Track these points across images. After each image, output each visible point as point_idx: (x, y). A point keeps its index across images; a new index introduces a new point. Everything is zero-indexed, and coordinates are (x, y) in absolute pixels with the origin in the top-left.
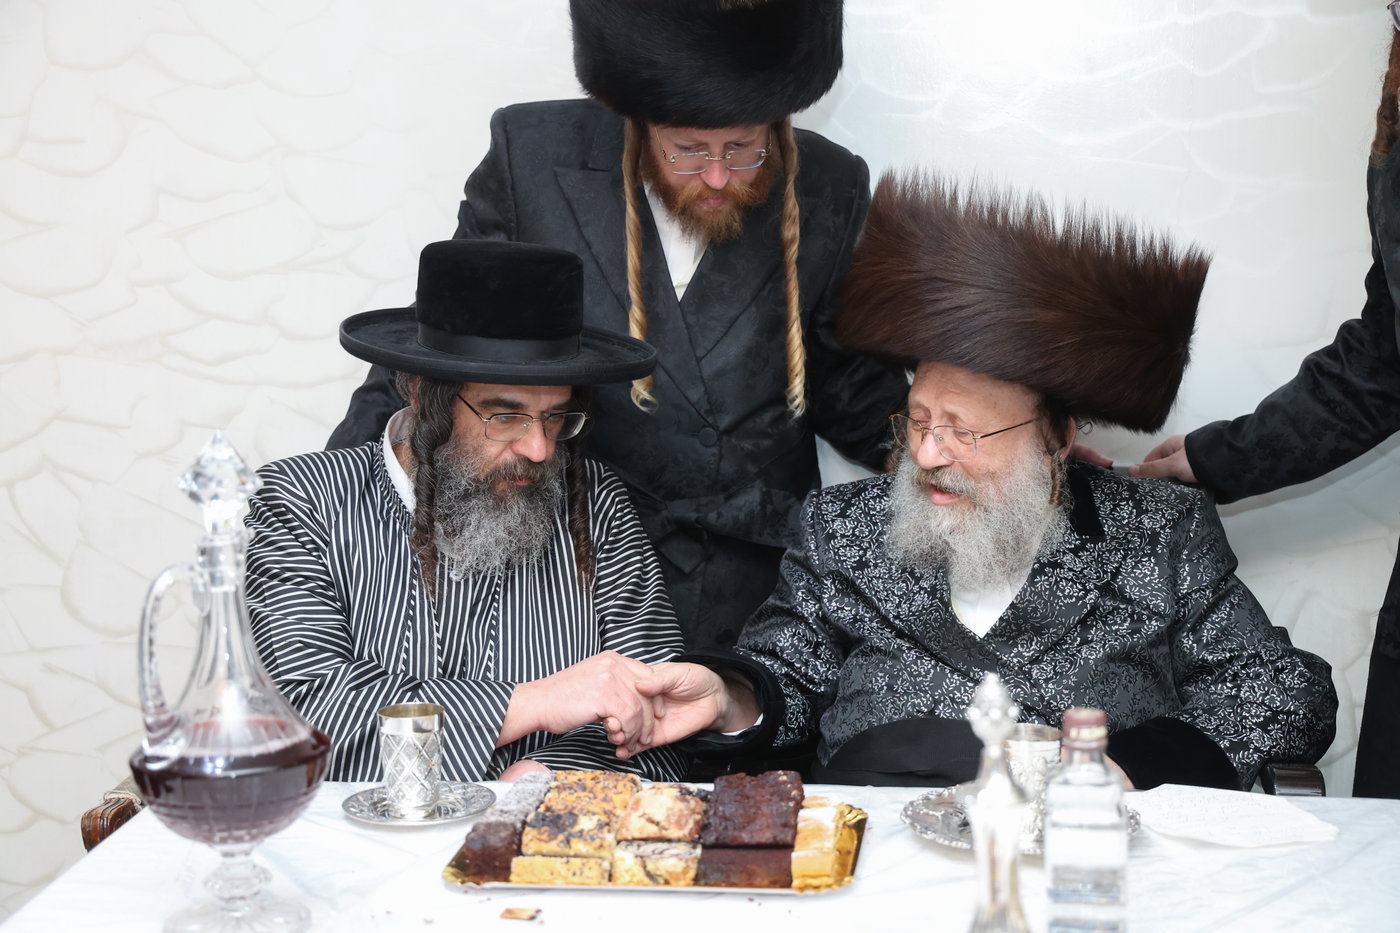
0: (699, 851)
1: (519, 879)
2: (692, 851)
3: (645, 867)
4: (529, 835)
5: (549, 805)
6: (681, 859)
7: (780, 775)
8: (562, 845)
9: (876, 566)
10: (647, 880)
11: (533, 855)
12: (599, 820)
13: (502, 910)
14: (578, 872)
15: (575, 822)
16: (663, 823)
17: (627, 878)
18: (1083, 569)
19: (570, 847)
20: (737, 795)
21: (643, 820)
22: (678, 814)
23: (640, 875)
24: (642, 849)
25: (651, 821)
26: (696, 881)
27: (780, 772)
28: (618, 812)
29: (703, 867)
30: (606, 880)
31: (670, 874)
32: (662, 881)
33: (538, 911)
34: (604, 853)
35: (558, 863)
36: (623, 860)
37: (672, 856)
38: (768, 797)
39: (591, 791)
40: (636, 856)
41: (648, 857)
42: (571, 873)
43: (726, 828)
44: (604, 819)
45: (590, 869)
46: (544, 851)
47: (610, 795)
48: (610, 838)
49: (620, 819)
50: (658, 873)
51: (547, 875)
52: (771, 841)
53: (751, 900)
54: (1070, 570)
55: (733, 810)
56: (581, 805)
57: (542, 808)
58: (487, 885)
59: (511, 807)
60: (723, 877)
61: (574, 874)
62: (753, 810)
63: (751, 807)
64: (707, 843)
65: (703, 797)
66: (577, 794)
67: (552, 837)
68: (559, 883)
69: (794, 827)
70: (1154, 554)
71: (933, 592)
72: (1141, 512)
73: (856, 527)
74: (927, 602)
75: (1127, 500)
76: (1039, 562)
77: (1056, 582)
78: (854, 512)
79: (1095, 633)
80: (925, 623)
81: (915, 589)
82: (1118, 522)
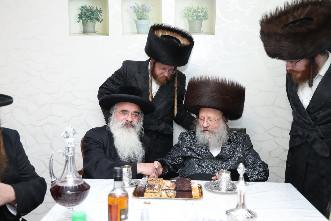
0: (176, 192)
1: (146, 196)
3: (167, 195)
4: (147, 189)
9: (193, 145)
10: (167, 197)
11: (148, 192)
13: (143, 202)
15: (154, 187)
16: (169, 187)
17: (164, 196)
19: (154, 191)
20: (180, 182)
21: (166, 186)
22: (172, 185)
23: (166, 196)
24: (166, 191)
25: (167, 186)
26: (176, 197)
28: (161, 185)
29: (177, 195)
30: (160, 197)
31: (172, 196)
32: (170, 197)
33: (150, 202)
34: (160, 192)
35: (153, 194)
36: (163, 193)
37: (172, 193)
38: (186, 182)
39: (155, 181)
40: (166, 193)
41: (168, 193)
43: (180, 188)
44: (159, 186)
45: (158, 195)
46: (150, 192)
47: (159, 182)
48: (161, 189)
50: (169, 195)
51: (151, 196)
52: (188, 190)
53: (186, 200)
54: (228, 148)
55: (180, 185)
56: (154, 183)
57: (148, 184)
58: (140, 197)
59: (142, 184)
60: (181, 196)
61: (155, 196)
62: (184, 185)
63: (183, 184)
64: (177, 190)
65: (175, 182)
66: (153, 182)
67: (151, 189)
68: (153, 197)
69: (191, 187)
70: (240, 146)
71: (206, 150)
72: (237, 138)
73: (189, 139)
74: (205, 152)
75: (235, 136)
76: (222, 147)
77: (226, 151)
78: (189, 136)
79: (232, 159)
80: (206, 156)
81: (202, 149)
82: (234, 140)
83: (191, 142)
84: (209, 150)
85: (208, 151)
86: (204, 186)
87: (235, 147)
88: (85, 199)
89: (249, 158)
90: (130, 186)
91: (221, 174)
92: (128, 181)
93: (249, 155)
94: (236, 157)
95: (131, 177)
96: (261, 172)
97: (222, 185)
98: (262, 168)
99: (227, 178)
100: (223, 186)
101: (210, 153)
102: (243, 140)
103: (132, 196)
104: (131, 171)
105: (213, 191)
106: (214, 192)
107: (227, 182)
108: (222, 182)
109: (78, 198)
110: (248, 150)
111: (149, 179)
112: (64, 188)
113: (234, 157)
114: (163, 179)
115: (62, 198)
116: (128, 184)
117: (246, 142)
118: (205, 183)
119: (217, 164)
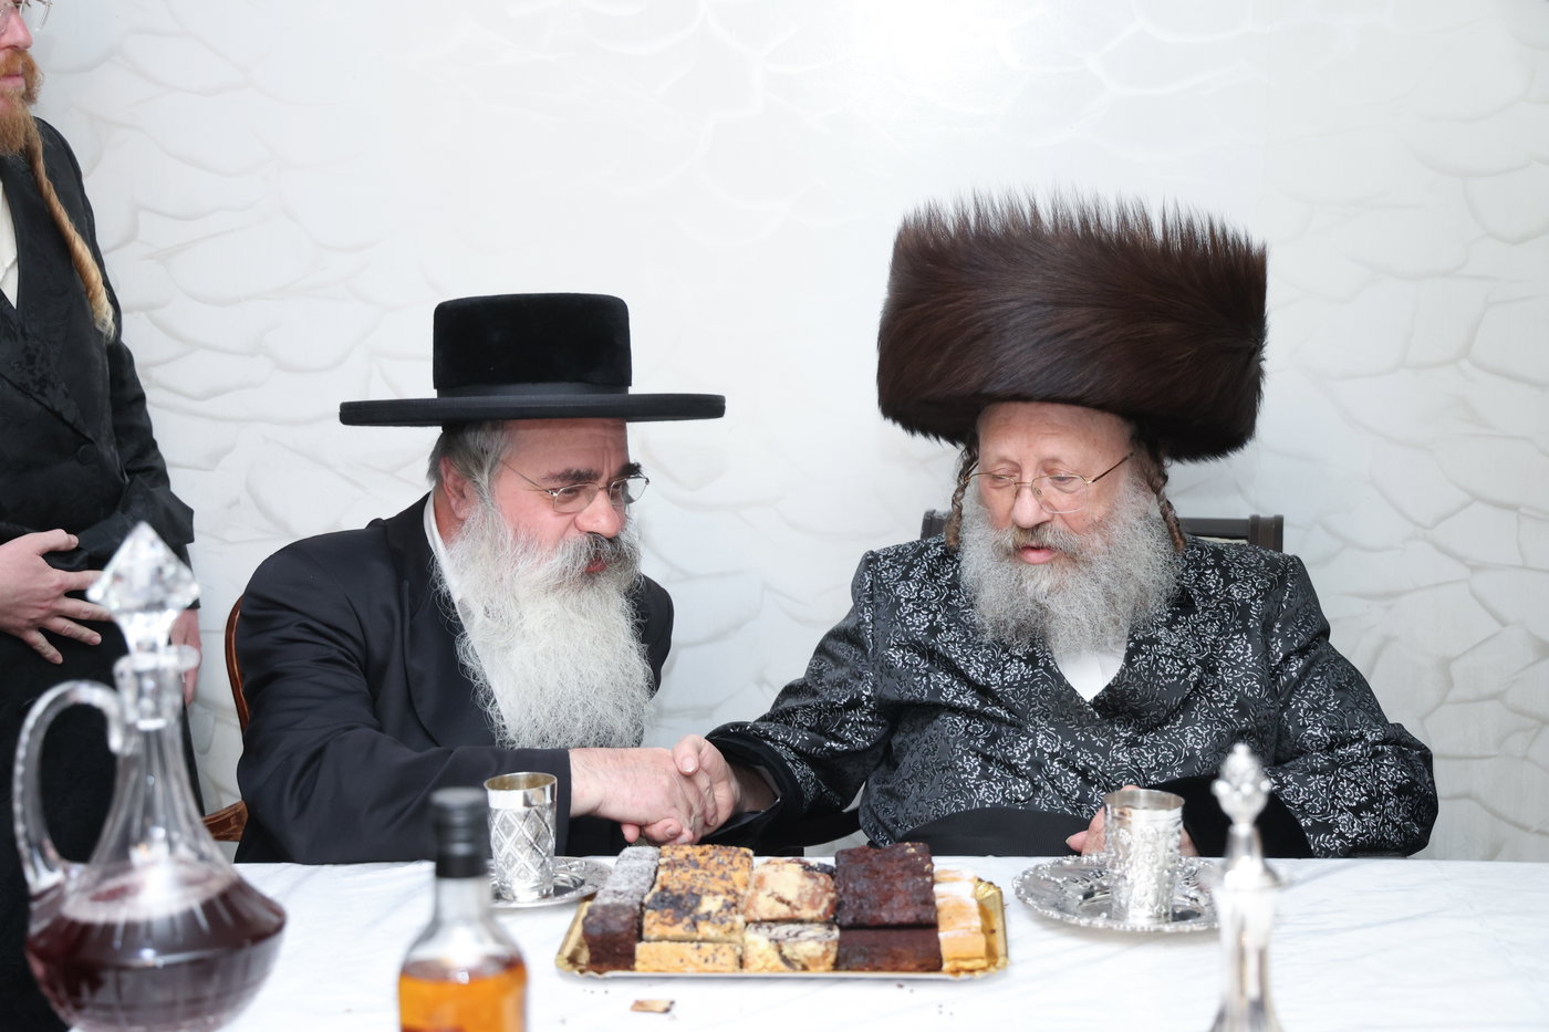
0: (836, 933)
1: (644, 967)
2: (830, 933)
3: (780, 952)
4: (651, 921)
5: (665, 883)
6: (820, 943)
7: (907, 847)
8: (688, 929)
10: (782, 966)
11: (659, 940)
12: (725, 901)
13: (631, 1003)
14: (711, 959)
15: (698, 903)
16: (794, 903)
17: (760, 964)
18: (1180, 643)
19: (697, 931)
20: (865, 870)
21: (772, 900)
22: (811, 892)
23: (775, 960)
24: (774, 931)
25: (781, 900)
26: (836, 966)
27: (907, 844)
28: (741, 891)
29: (844, 950)
30: (737, 968)
31: (809, 958)
32: (799, 967)
33: (672, 1003)
34: (735, 937)
35: (688, 948)
36: (755, 944)
37: (810, 939)
38: (900, 872)
39: (705, 868)
40: (770, 940)
41: (784, 940)
42: (702, 960)
43: (861, 907)
44: (730, 899)
45: (724, 954)
46: (669, 935)
47: (728, 872)
48: (740, 919)
49: (746, 899)
50: (795, 957)
51: (676, 962)
52: (914, 919)
53: (901, 986)
54: (1167, 645)
55: (865, 886)
56: (699, 884)
57: (657, 888)
58: (609, 974)
59: (623, 887)
60: (867, 960)
61: (706, 961)
62: (886, 886)
63: (884, 883)
64: (844, 923)
65: (830, 872)
66: (692, 871)
67: (676, 920)
68: (690, 971)
69: (933, 904)
70: (1246, 629)
71: (1031, 660)
72: (1229, 581)
73: (921, 589)
74: (1026, 671)
75: (1213, 568)
76: (1134, 640)
77: (1156, 661)
78: (917, 573)
79: (1200, 710)
80: (1030, 696)
81: (1005, 657)
82: (1205, 592)
83: (931, 612)
84: (1052, 659)
85: (1047, 668)
86: (1018, 891)
87: (1214, 640)
88: (252, 995)
89: (1306, 704)
90: (547, 903)
91: (1122, 813)
92: (535, 873)
93: (1306, 689)
94: (1222, 700)
95: (551, 844)
96: (1388, 796)
97: (1129, 882)
98: (1391, 772)
99: (1162, 842)
100: (1137, 893)
101: (1060, 678)
102: (1266, 594)
103: (558, 966)
104: (551, 806)
105: (1074, 920)
106: (1077, 926)
107: (1161, 863)
108: (1131, 864)
109: (210, 991)
110: (1301, 652)
111: (668, 853)
112: (119, 932)
113: (1210, 700)
114: (756, 855)
115: (106, 995)
116: (533, 889)
117: (1288, 603)
118: (1025, 873)
119: (1105, 751)
